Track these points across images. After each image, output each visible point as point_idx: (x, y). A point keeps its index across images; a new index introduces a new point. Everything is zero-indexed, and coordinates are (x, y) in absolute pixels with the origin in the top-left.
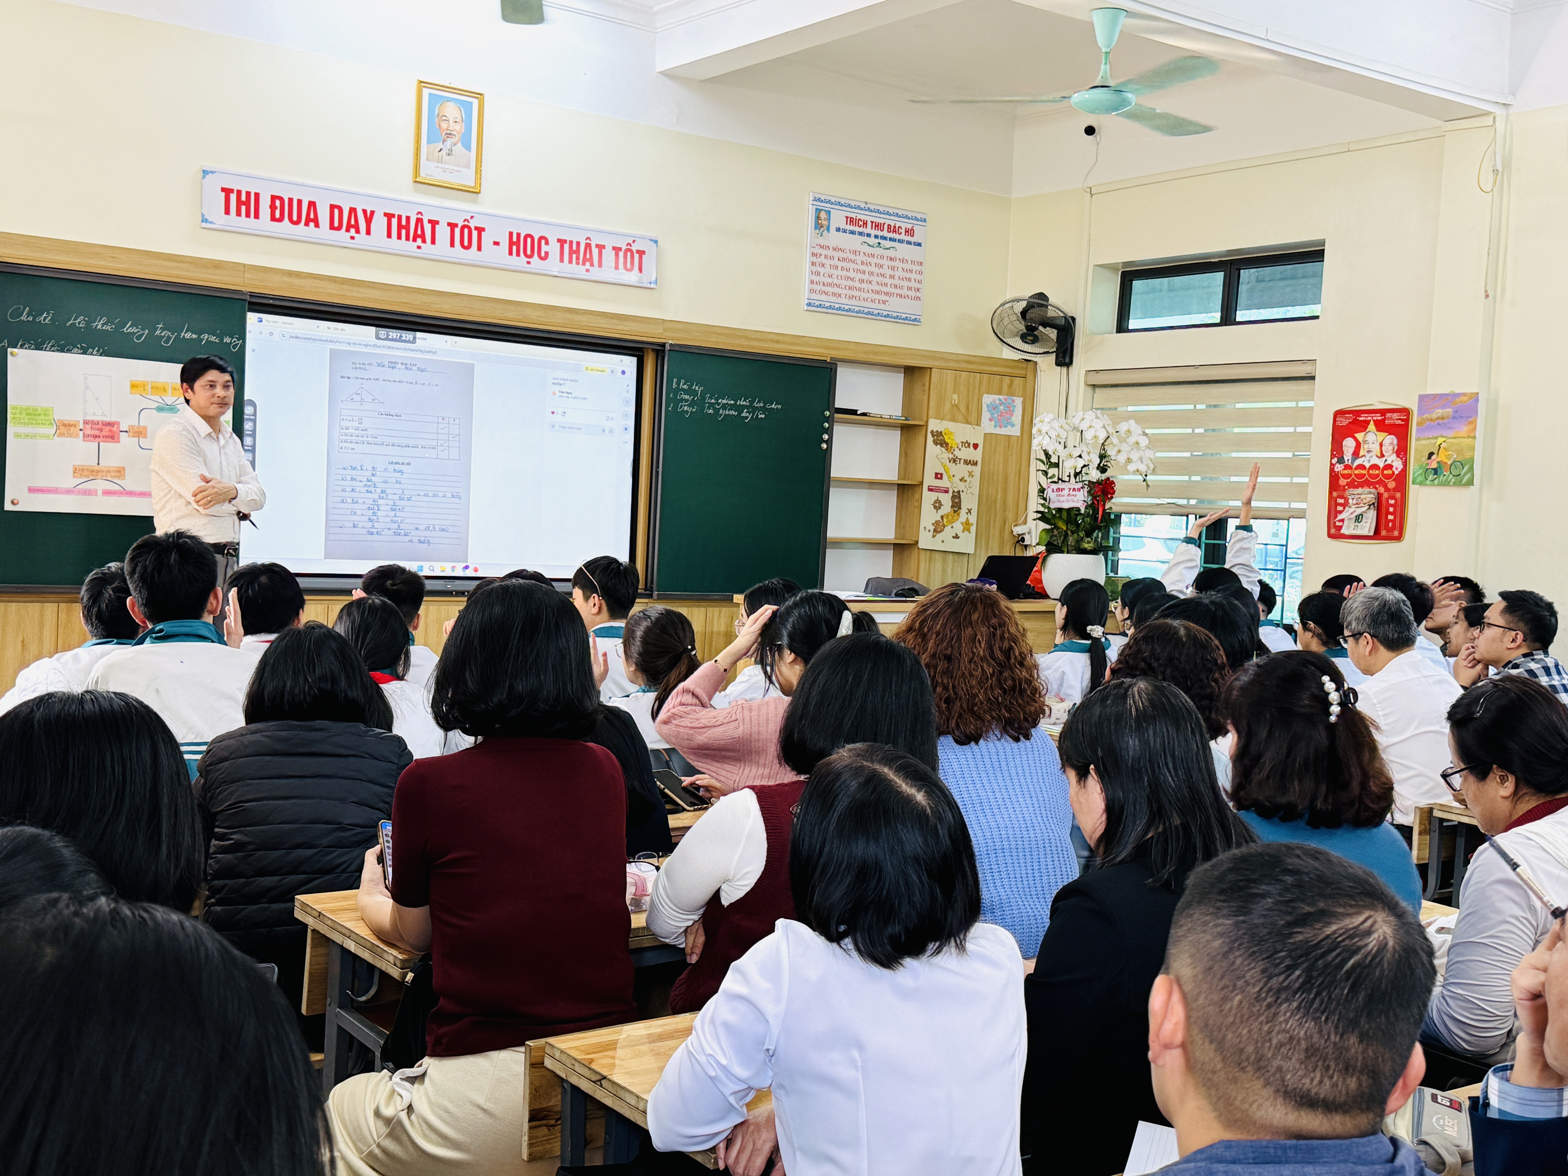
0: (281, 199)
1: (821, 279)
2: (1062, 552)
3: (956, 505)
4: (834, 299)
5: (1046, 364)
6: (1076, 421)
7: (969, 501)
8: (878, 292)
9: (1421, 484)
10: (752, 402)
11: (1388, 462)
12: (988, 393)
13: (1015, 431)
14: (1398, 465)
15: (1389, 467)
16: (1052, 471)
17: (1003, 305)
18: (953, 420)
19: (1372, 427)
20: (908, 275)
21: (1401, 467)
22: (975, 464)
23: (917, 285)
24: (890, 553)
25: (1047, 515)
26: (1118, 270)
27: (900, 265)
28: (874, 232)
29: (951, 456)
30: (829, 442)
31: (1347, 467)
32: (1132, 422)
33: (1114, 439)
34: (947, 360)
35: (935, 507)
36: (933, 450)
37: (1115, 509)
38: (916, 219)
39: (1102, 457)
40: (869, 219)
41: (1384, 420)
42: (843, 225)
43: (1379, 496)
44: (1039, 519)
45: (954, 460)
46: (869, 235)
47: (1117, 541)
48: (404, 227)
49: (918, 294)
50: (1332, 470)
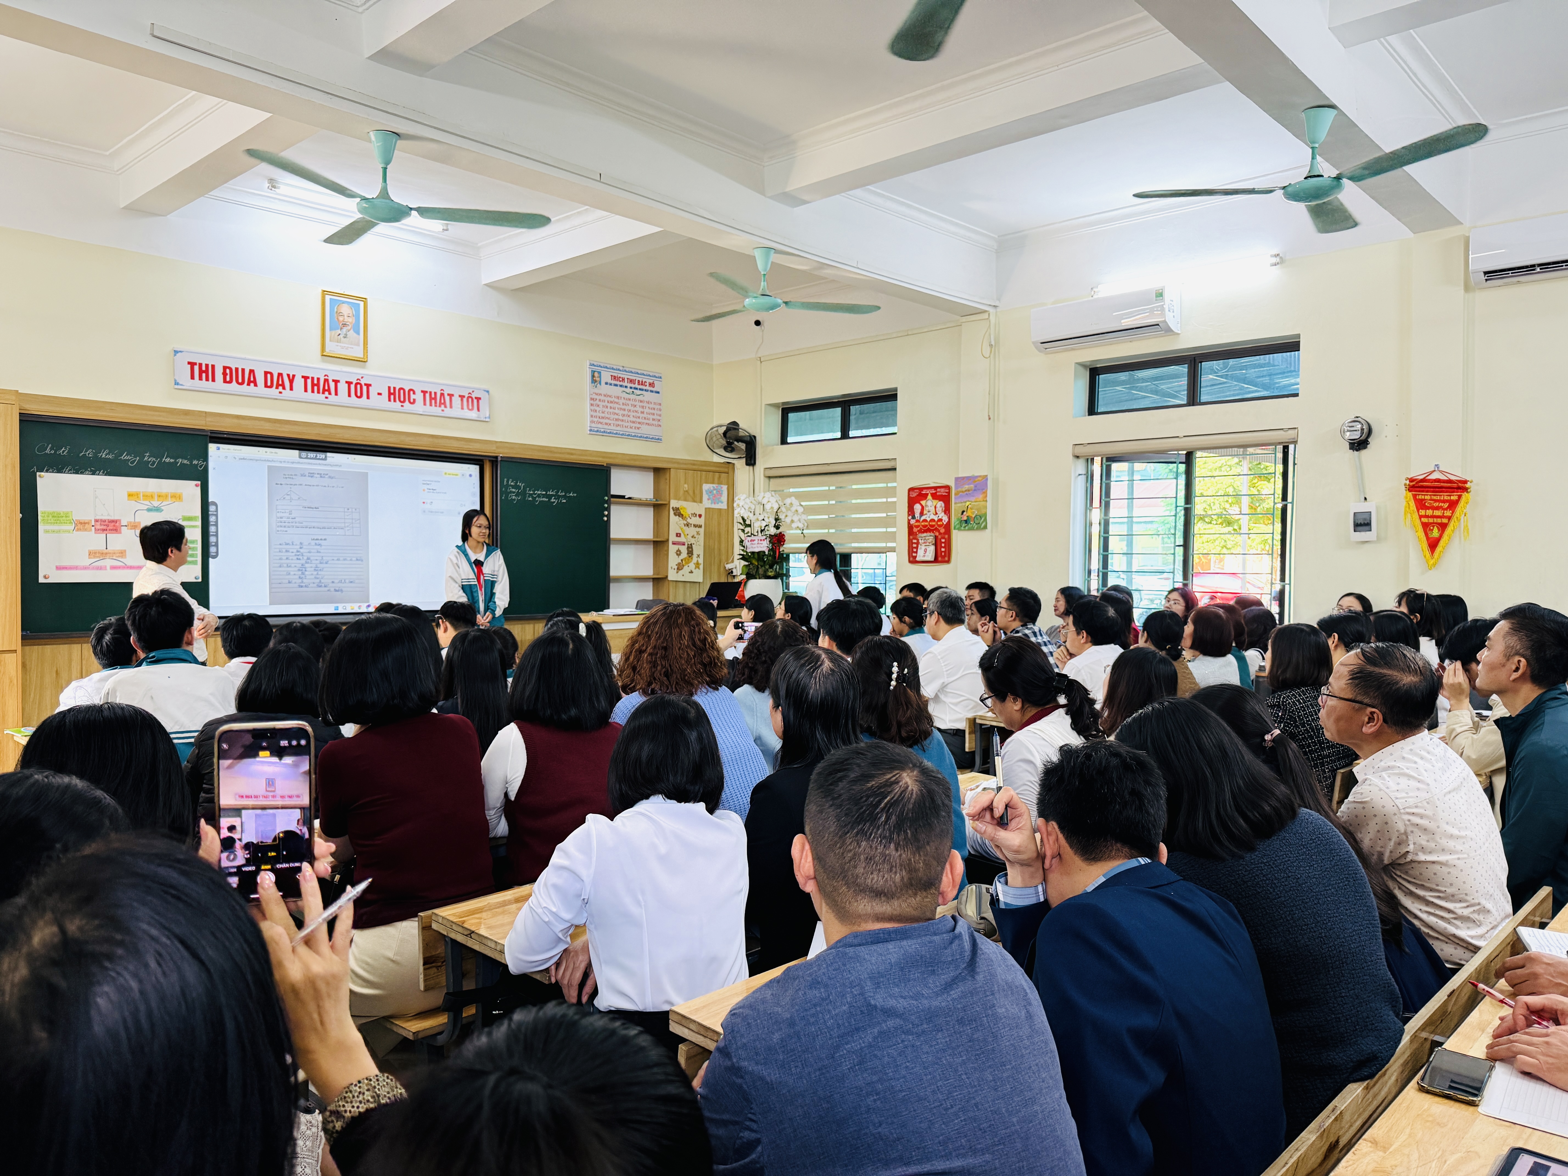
0: (230, 369)
1: (597, 414)
2: (756, 578)
3: (690, 551)
4: (606, 427)
5: (740, 464)
6: (760, 498)
7: (698, 550)
8: (634, 422)
9: (959, 529)
10: (557, 492)
11: (940, 517)
12: (706, 483)
13: (724, 506)
14: (945, 519)
15: (940, 520)
16: (747, 529)
17: (712, 429)
18: (685, 500)
19: (929, 497)
20: (653, 411)
21: (947, 520)
22: (700, 526)
23: (659, 418)
24: (651, 584)
25: (746, 557)
26: (779, 407)
27: (647, 405)
28: (629, 385)
29: (685, 522)
30: (608, 516)
31: (917, 521)
32: (793, 498)
33: (783, 509)
34: (678, 463)
35: (677, 554)
36: (674, 519)
37: (786, 551)
38: (655, 376)
39: (776, 520)
40: (626, 377)
41: (936, 493)
42: (610, 381)
43: (936, 537)
44: (741, 559)
45: (687, 525)
46: (626, 387)
47: (788, 570)
48: (316, 385)
49: (659, 423)
50: (909, 523)
